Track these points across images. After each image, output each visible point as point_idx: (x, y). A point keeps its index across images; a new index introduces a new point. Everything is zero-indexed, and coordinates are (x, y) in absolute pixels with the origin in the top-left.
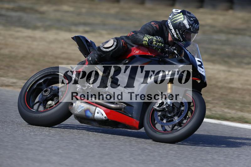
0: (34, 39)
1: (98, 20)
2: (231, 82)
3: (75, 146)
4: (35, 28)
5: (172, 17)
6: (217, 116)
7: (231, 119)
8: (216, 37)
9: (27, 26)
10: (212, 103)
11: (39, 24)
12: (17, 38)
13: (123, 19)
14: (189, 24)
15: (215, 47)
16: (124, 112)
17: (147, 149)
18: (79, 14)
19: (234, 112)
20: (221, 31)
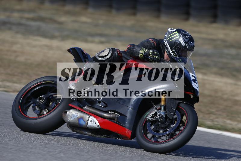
0: (50, 48)
1: (114, 32)
2: (237, 95)
3: (77, 151)
4: (52, 37)
5: (167, 36)
6: (219, 126)
7: (231, 130)
8: (226, 51)
9: (45, 35)
10: (215, 114)
11: (57, 34)
12: (34, 46)
13: (138, 32)
14: (184, 42)
15: (224, 60)
16: (117, 121)
17: (146, 156)
18: (97, 25)
19: (235, 123)
20: (232, 46)
